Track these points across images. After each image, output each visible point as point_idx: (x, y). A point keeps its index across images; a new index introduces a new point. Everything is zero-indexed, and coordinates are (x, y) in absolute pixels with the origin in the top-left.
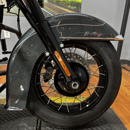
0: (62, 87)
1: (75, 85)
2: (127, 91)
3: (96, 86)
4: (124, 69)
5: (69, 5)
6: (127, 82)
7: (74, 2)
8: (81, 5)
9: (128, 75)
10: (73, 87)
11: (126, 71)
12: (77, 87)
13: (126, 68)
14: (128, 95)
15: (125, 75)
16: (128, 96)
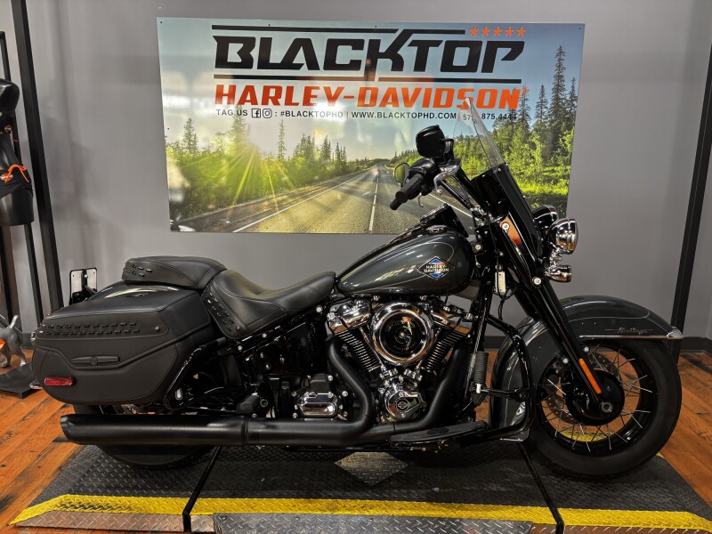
0: (578, 409)
1: (607, 407)
2: (702, 426)
3: (634, 410)
4: (695, 367)
5: (535, 201)
6: (705, 405)
7: (547, 195)
8: (566, 199)
9: (707, 386)
10: (605, 410)
11: (703, 372)
12: (610, 410)
13: (704, 362)
14: (704, 435)
15: (700, 385)
16: (704, 438)
